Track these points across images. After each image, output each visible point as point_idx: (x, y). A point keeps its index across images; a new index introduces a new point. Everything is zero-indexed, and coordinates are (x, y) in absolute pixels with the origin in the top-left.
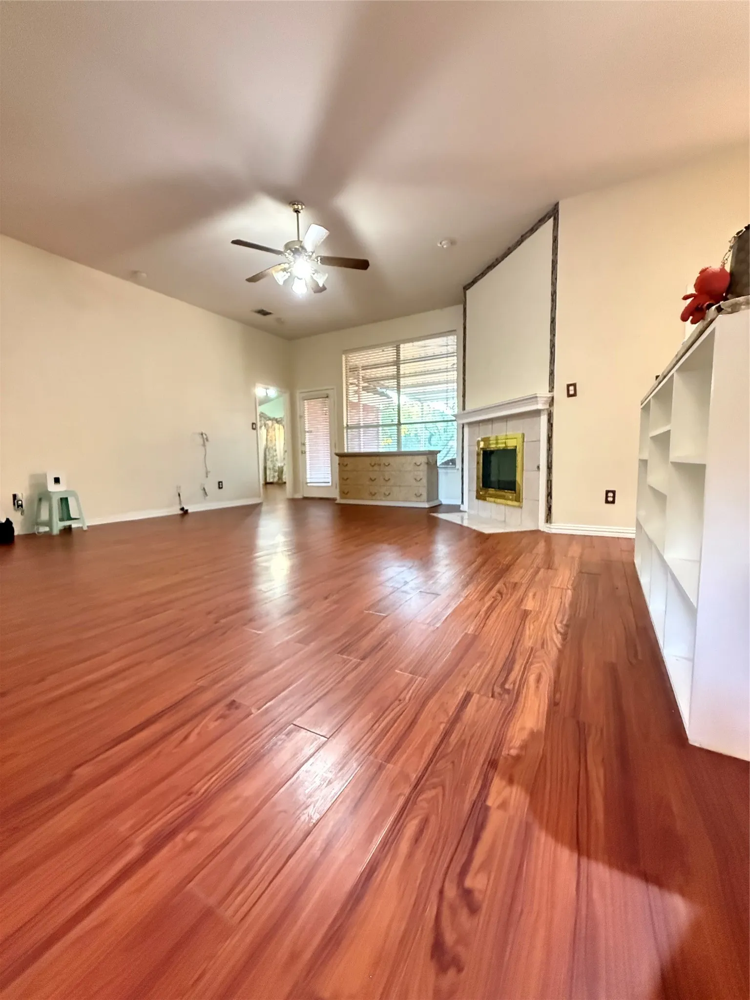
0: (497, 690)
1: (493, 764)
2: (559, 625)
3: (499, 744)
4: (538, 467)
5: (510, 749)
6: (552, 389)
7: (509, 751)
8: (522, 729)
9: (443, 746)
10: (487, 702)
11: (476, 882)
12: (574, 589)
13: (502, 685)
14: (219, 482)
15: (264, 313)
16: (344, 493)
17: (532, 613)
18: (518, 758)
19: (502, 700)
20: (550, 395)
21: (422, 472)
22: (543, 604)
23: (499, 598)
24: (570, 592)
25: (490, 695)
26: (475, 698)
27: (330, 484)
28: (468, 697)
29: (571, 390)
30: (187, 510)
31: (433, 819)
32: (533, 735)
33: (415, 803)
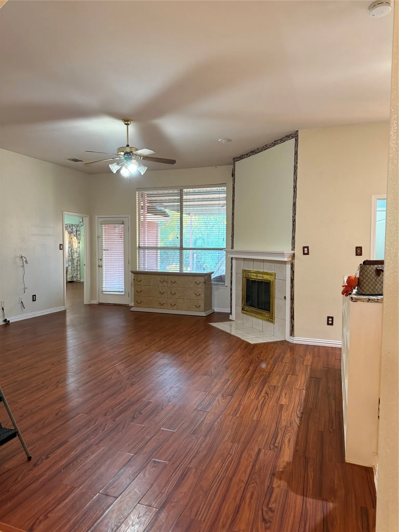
0: (272, 447)
1: (273, 474)
2: (298, 413)
3: (275, 467)
4: (285, 298)
5: (279, 469)
6: (293, 249)
7: (279, 470)
8: (284, 461)
9: (253, 470)
10: (268, 452)
11: (272, 505)
12: (307, 390)
13: (274, 445)
14: (33, 296)
15: (76, 160)
16: (138, 303)
17: (285, 406)
18: (282, 472)
19: (274, 451)
20: (292, 252)
21: (201, 289)
22: (290, 401)
23: (267, 397)
24: (304, 392)
25: (269, 449)
26: (263, 450)
27: (123, 293)
28: (259, 451)
29: (306, 251)
30: (9, 321)
31: (255, 493)
32: (288, 463)
33: (247, 488)
